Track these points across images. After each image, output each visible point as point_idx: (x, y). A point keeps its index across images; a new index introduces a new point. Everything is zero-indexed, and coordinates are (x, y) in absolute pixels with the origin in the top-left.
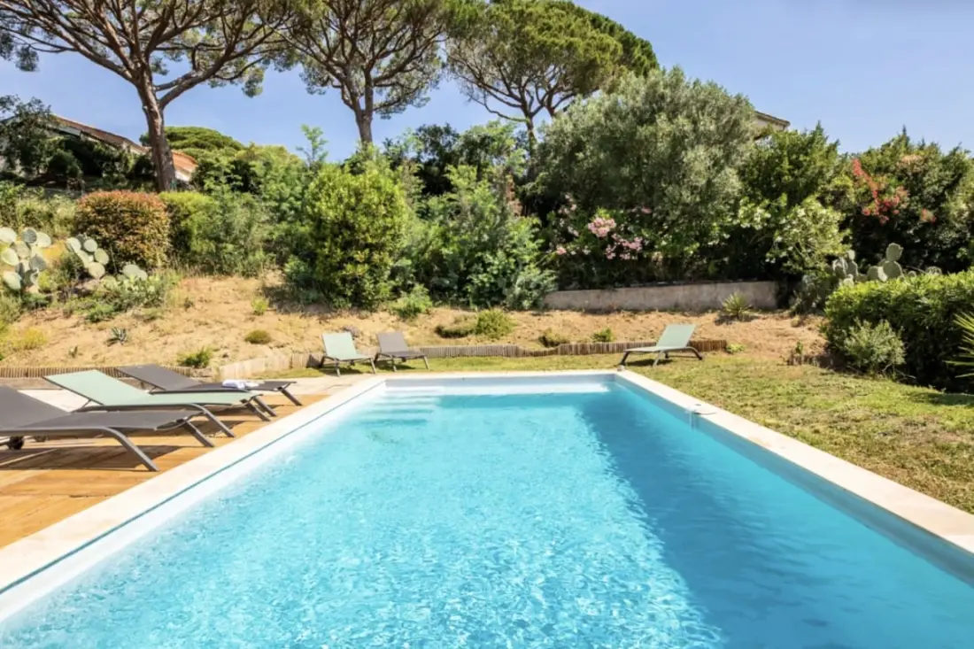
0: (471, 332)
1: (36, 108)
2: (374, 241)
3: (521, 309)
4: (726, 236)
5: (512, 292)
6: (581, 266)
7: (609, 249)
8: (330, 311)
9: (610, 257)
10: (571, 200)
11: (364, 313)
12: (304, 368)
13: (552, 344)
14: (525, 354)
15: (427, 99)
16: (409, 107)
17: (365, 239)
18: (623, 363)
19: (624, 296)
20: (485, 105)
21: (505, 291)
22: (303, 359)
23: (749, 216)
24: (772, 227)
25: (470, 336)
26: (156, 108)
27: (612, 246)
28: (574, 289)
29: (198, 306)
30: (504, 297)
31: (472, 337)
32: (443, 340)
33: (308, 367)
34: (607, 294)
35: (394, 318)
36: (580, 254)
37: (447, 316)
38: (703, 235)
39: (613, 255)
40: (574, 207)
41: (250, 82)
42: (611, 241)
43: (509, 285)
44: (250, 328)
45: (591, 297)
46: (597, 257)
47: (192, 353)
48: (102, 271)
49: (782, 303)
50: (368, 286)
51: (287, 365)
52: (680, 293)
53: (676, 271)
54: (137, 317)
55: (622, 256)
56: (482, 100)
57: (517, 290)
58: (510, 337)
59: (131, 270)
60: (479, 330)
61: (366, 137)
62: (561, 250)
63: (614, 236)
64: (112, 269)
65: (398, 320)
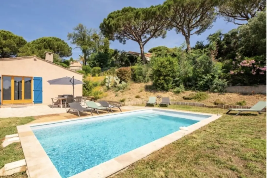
0: (193, 98)
1: (123, 51)
2: (166, 74)
5: (212, 87)
6: (240, 78)
7: (253, 71)
8: (156, 91)
10: (239, 54)
11: (164, 92)
13: (217, 104)
14: (206, 106)
15: (213, 26)
16: (206, 30)
17: (164, 74)
18: (227, 113)
21: (210, 86)
22: (145, 103)
25: (192, 100)
26: (142, 47)
27: (254, 70)
28: (238, 86)
29: (132, 89)
30: (209, 88)
31: (193, 100)
32: (184, 100)
34: (253, 87)
36: (240, 73)
37: (188, 93)
39: (255, 73)
40: (240, 57)
41: (163, 35)
42: (254, 68)
43: (212, 84)
44: (138, 94)
46: (247, 74)
47: (122, 99)
48: (119, 83)
50: (165, 85)
51: (142, 103)
54: (121, 91)
56: (233, 21)
58: (204, 101)
59: (123, 83)
60: (195, 98)
61: (188, 43)
62: (232, 72)
63: (255, 66)
64: (120, 82)
65: (174, 94)
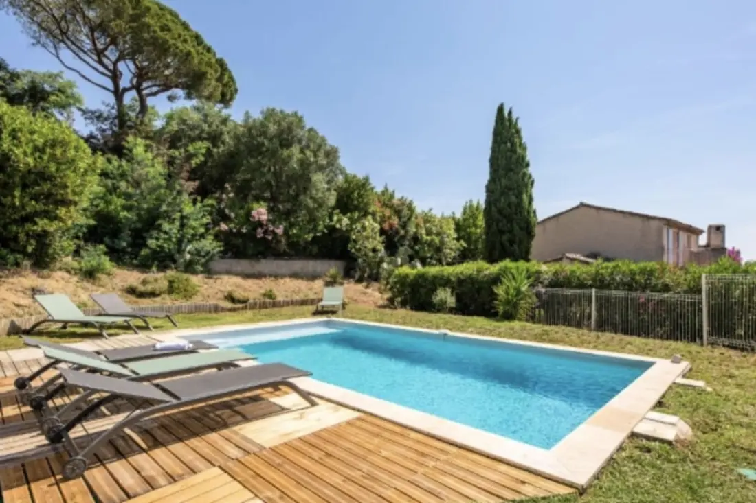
0: (164, 292)
3: (194, 273)
4: (326, 231)
5: (183, 257)
6: (239, 241)
7: (259, 231)
9: (259, 236)
10: (229, 189)
11: (46, 272)
12: (5, 336)
13: (240, 301)
14: (225, 310)
19: (266, 265)
20: (58, 57)
23: (339, 221)
24: (350, 230)
25: (163, 296)
27: (262, 229)
30: (175, 261)
31: (166, 297)
33: (9, 334)
35: (75, 278)
36: (239, 233)
37: (133, 278)
38: (315, 229)
39: (262, 235)
40: (231, 195)
42: (262, 226)
43: (180, 251)
45: (244, 265)
46: (251, 236)
49: (348, 274)
52: (298, 265)
53: (297, 250)
55: (267, 236)
57: (188, 256)
58: (200, 297)
62: (224, 226)
63: (265, 222)
